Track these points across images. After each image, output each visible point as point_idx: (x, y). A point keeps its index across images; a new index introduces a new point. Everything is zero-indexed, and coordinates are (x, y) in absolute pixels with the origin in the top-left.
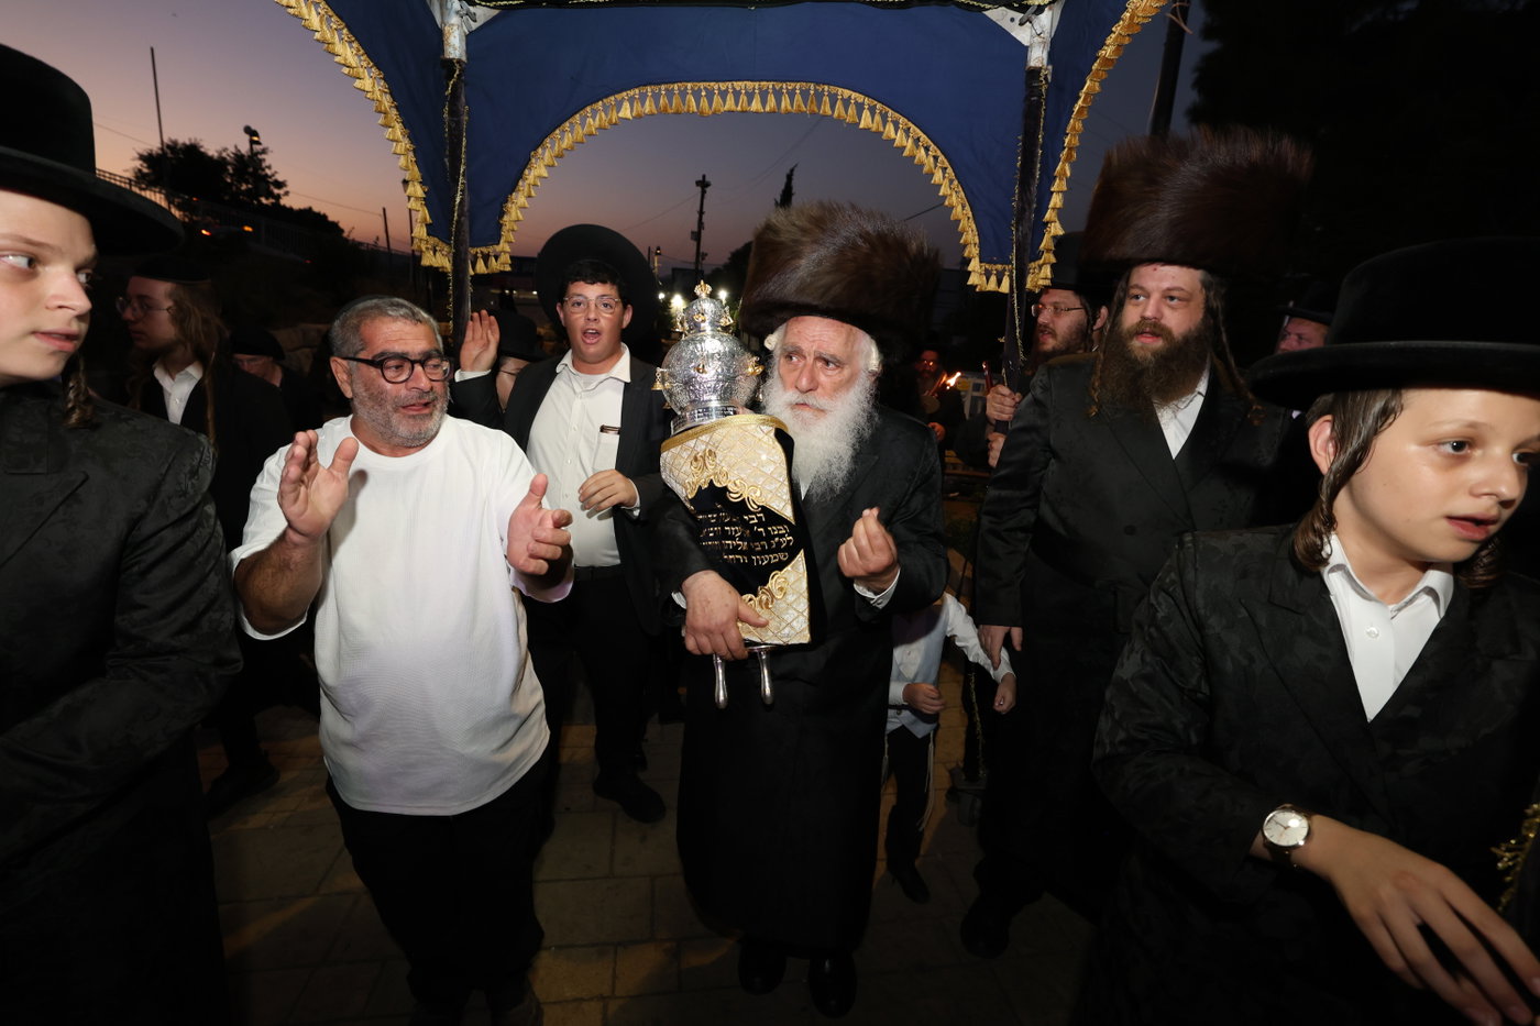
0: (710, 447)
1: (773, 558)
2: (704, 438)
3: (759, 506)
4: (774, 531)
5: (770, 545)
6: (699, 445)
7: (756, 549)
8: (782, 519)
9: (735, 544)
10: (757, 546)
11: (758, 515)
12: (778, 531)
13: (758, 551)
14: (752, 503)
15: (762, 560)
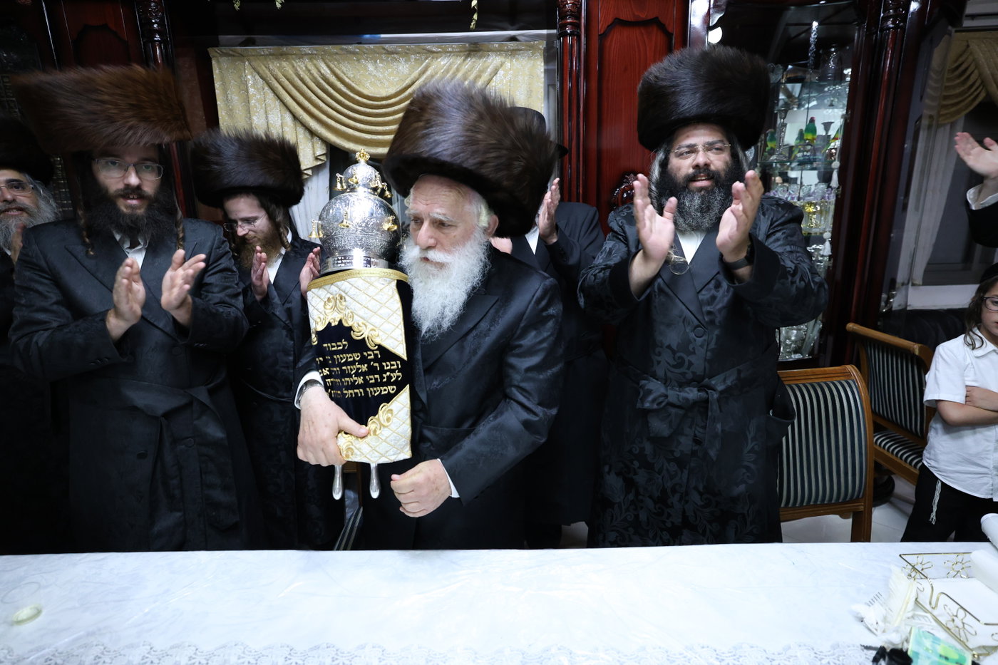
0: (341, 292)
1: (384, 390)
2: (337, 284)
3: (377, 345)
4: (387, 366)
5: (382, 378)
6: (333, 289)
7: (371, 381)
8: (395, 357)
9: (351, 379)
10: (371, 379)
11: (375, 352)
12: (391, 366)
13: (372, 383)
14: (371, 342)
15: (375, 391)
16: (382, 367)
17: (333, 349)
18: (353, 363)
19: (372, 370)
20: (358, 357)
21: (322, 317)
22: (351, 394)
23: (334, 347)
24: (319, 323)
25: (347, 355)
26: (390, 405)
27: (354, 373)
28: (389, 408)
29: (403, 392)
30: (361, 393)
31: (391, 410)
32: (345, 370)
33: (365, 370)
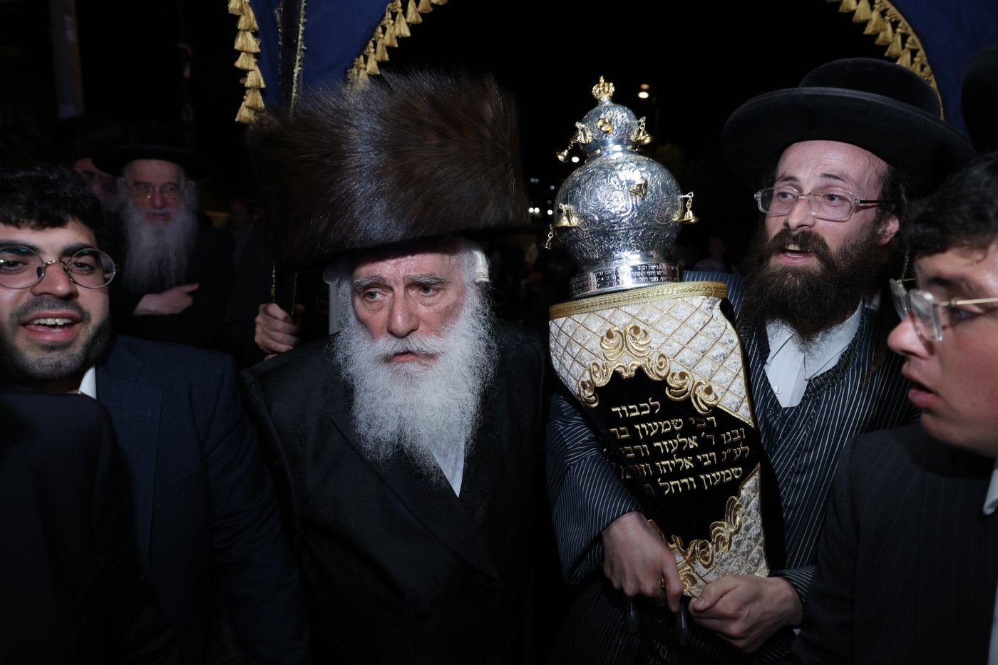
1: (726, 475)
3: (709, 407)
4: (727, 437)
5: (720, 456)
7: (706, 463)
8: (737, 423)
9: (672, 462)
10: (705, 460)
11: (708, 419)
12: (732, 438)
13: (707, 466)
14: (701, 403)
15: (713, 479)
16: (719, 440)
17: (633, 414)
19: (704, 446)
20: (678, 425)
21: (600, 363)
22: (676, 486)
23: (634, 411)
24: (598, 375)
25: (660, 423)
26: (738, 498)
27: (675, 452)
28: (738, 503)
29: (752, 476)
30: (691, 483)
31: (739, 506)
32: (659, 447)
33: (694, 446)
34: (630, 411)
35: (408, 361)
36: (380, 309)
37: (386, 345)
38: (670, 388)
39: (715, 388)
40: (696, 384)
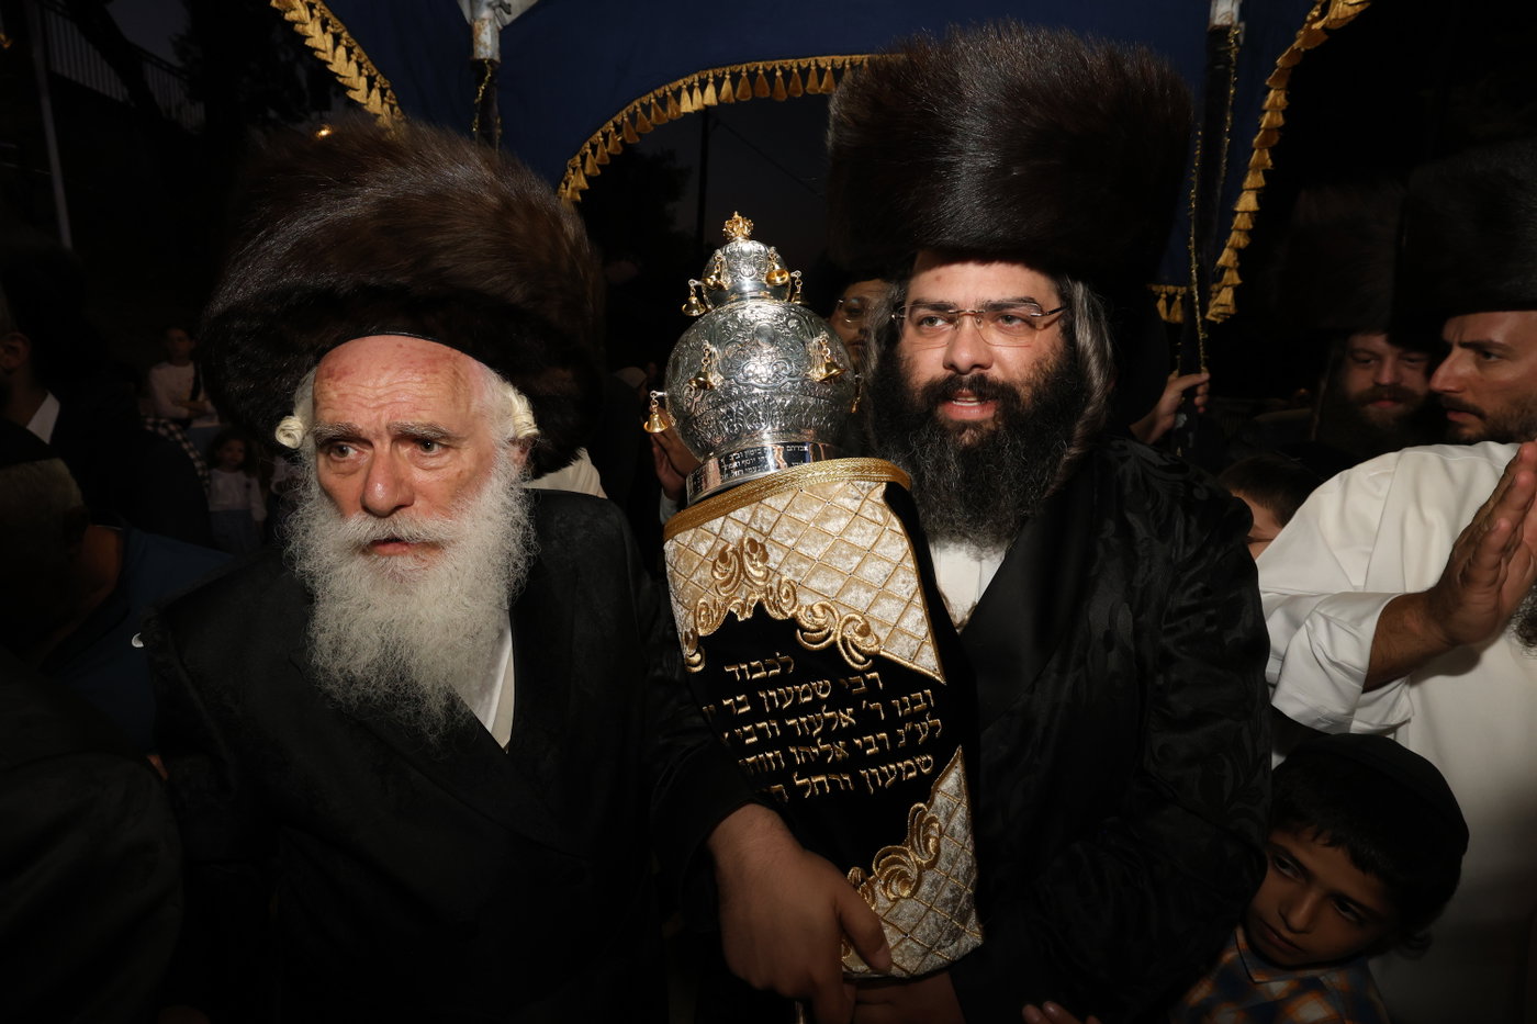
0: (752, 534)
1: (907, 769)
2: (742, 514)
3: (868, 656)
4: (902, 706)
5: (894, 738)
6: (731, 528)
7: (868, 751)
8: (918, 680)
9: (815, 751)
10: (868, 745)
11: (869, 676)
12: (912, 706)
13: (872, 755)
14: (853, 651)
15: (884, 777)
16: (891, 710)
17: (756, 675)
18: (816, 705)
19: (867, 723)
20: (824, 691)
21: (709, 602)
22: (820, 784)
23: (757, 670)
25: (797, 687)
26: (929, 807)
27: (818, 735)
28: (928, 816)
29: (950, 768)
30: (845, 782)
31: (933, 820)
32: (793, 726)
33: (850, 722)
34: (753, 670)
35: (396, 555)
36: (353, 472)
37: (360, 527)
38: (803, 629)
39: (874, 627)
40: (843, 621)
